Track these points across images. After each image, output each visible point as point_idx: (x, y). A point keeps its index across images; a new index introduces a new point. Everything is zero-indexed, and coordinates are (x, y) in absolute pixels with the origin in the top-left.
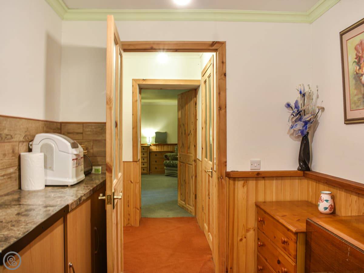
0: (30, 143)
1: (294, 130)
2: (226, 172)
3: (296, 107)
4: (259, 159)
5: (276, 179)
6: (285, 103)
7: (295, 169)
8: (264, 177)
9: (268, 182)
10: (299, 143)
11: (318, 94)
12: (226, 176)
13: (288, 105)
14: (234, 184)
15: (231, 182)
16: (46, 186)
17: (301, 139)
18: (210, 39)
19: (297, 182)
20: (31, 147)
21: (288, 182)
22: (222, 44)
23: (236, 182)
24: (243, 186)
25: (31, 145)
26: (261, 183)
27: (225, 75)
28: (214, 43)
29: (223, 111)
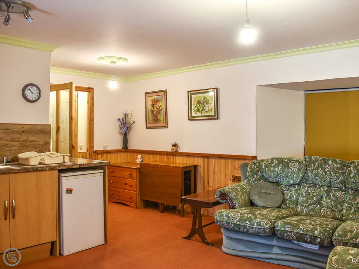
1: (122, 131)
2: (94, 151)
3: (123, 120)
4: (106, 144)
5: (115, 153)
6: (118, 118)
7: (121, 148)
8: (109, 152)
9: (111, 155)
10: (123, 137)
11: (132, 115)
12: (94, 153)
13: (119, 120)
14: (98, 156)
15: (96, 155)
17: (124, 135)
18: (87, 86)
19: (122, 154)
21: (119, 154)
22: (92, 89)
23: (99, 155)
24: (101, 157)
26: (109, 155)
27: (93, 104)
28: (89, 88)
29: (92, 122)
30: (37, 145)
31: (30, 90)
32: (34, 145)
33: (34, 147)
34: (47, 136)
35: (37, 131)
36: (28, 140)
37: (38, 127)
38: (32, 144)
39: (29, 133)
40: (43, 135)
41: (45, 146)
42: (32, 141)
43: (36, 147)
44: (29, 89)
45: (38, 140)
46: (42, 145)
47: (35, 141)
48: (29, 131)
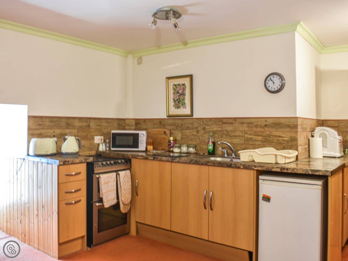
0: (313, 132)
16: (324, 157)
20: (313, 135)
25: (313, 134)
30: (281, 141)
31: (271, 81)
32: (278, 140)
33: (278, 143)
34: (293, 130)
35: (281, 125)
36: (271, 134)
37: (283, 121)
38: (276, 139)
39: (272, 127)
40: (288, 129)
41: (292, 143)
42: (276, 136)
43: (280, 143)
44: (271, 79)
45: (283, 136)
46: (288, 141)
47: (280, 137)
48: (272, 125)
